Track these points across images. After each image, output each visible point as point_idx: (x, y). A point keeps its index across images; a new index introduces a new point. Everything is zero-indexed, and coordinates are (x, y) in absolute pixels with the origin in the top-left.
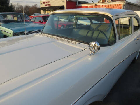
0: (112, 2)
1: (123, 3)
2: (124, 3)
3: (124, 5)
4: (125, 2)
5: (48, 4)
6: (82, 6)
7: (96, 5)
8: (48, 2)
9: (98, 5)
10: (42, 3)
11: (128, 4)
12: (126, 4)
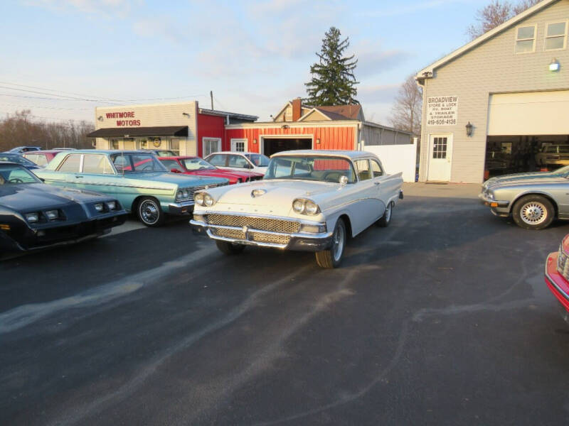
0: (332, 123)
1: (356, 126)
2: (358, 125)
3: (359, 130)
4: (360, 123)
5: (129, 119)
6: (243, 130)
7: (285, 127)
8: (130, 114)
9: (291, 127)
10: (105, 116)
11: (369, 126)
12: (363, 128)
